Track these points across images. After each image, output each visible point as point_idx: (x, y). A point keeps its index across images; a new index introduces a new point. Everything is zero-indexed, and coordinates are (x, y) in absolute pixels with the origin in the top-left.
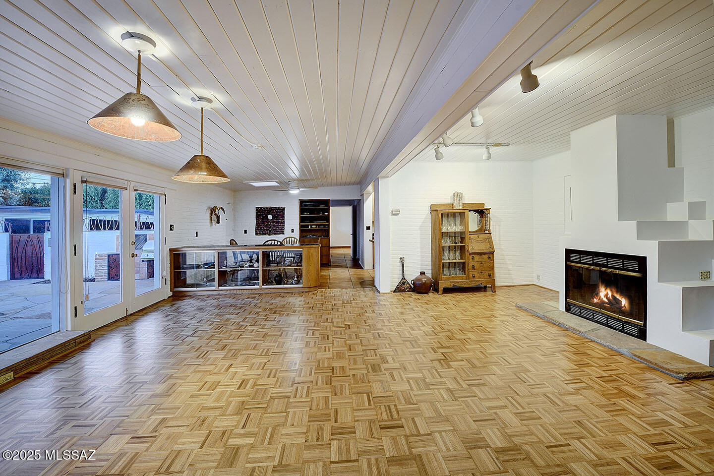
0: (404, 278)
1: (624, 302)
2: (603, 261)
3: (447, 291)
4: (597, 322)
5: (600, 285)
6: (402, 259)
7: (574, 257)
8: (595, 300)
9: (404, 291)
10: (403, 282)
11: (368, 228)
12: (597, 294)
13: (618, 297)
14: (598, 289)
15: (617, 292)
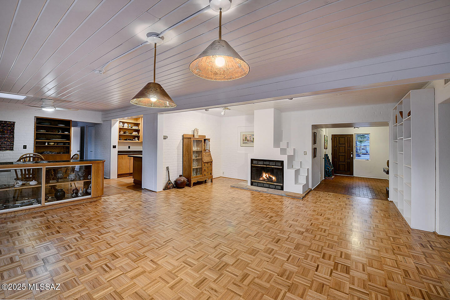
0: (169, 180)
1: (274, 178)
2: (267, 163)
3: (195, 184)
4: (265, 187)
5: (263, 172)
6: (167, 168)
7: (254, 162)
8: (261, 179)
9: (170, 188)
10: (169, 183)
11: (114, 147)
12: (262, 176)
13: (271, 176)
14: (262, 174)
15: (271, 175)
